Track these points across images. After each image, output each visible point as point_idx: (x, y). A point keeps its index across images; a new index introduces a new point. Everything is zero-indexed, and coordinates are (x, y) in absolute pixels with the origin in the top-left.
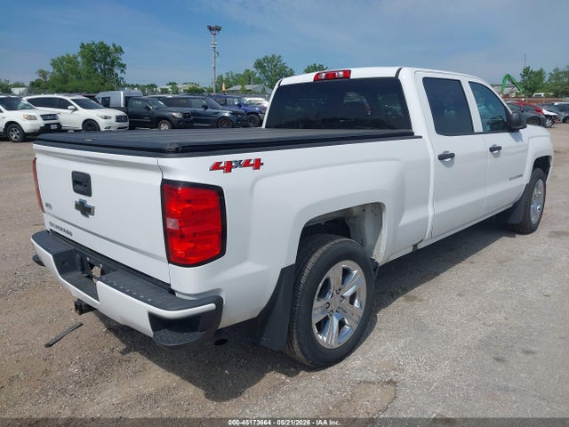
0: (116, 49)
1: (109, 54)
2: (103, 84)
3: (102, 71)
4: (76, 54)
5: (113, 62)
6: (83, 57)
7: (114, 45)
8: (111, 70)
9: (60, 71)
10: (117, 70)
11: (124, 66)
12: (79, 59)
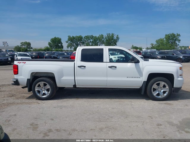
0: (178, 35)
1: (175, 37)
2: (171, 47)
3: (171, 43)
4: (164, 38)
5: (176, 39)
6: (166, 39)
7: (177, 34)
8: (175, 42)
9: (158, 43)
10: (177, 42)
11: (180, 40)
12: (165, 39)
